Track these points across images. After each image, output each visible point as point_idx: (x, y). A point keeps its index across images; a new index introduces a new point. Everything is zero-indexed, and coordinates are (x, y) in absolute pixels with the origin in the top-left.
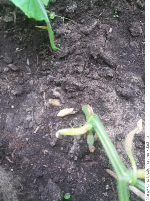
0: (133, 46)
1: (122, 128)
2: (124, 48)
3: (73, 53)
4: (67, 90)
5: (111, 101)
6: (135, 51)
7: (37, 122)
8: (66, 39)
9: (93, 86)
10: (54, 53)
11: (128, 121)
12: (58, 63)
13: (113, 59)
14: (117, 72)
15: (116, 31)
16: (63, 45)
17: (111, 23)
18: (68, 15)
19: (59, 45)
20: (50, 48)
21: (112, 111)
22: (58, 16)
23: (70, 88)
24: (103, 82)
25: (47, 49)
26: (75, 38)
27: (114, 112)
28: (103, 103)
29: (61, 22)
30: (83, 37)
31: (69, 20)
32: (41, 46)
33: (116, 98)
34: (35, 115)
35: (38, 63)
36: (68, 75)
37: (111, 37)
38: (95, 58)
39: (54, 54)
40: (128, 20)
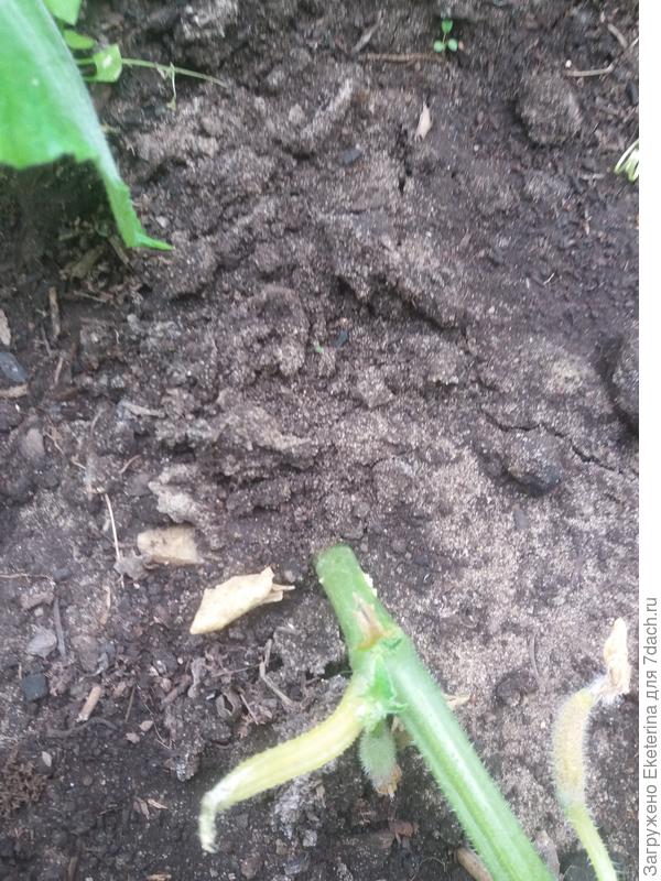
0: (540, 200)
1: (520, 639)
2: (499, 211)
3: (243, 263)
4: (229, 479)
5: (456, 508)
6: (552, 222)
7: (89, 664)
8: (195, 187)
9: (364, 442)
10: (140, 268)
11: (546, 604)
12: (164, 331)
13: (445, 277)
14: (469, 344)
15: (450, 123)
16: (183, 220)
17: (422, 80)
18: (196, 55)
19: (163, 222)
20: (114, 241)
21: (465, 564)
22: (140, 63)
23: (244, 469)
24: (409, 414)
25: (101, 249)
26: (246, 182)
27: (477, 567)
28: (420, 526)
29: (157, 95)
30: (284, 167)
31: (203, 81)
32: (65, 236)
33: (478, 491)
34: (72, 620)
35: (57, 329)
36: (229, 394)
37: (426, 158)
38: (362, 294)
39: (142, 273)
40: (506, 63)
